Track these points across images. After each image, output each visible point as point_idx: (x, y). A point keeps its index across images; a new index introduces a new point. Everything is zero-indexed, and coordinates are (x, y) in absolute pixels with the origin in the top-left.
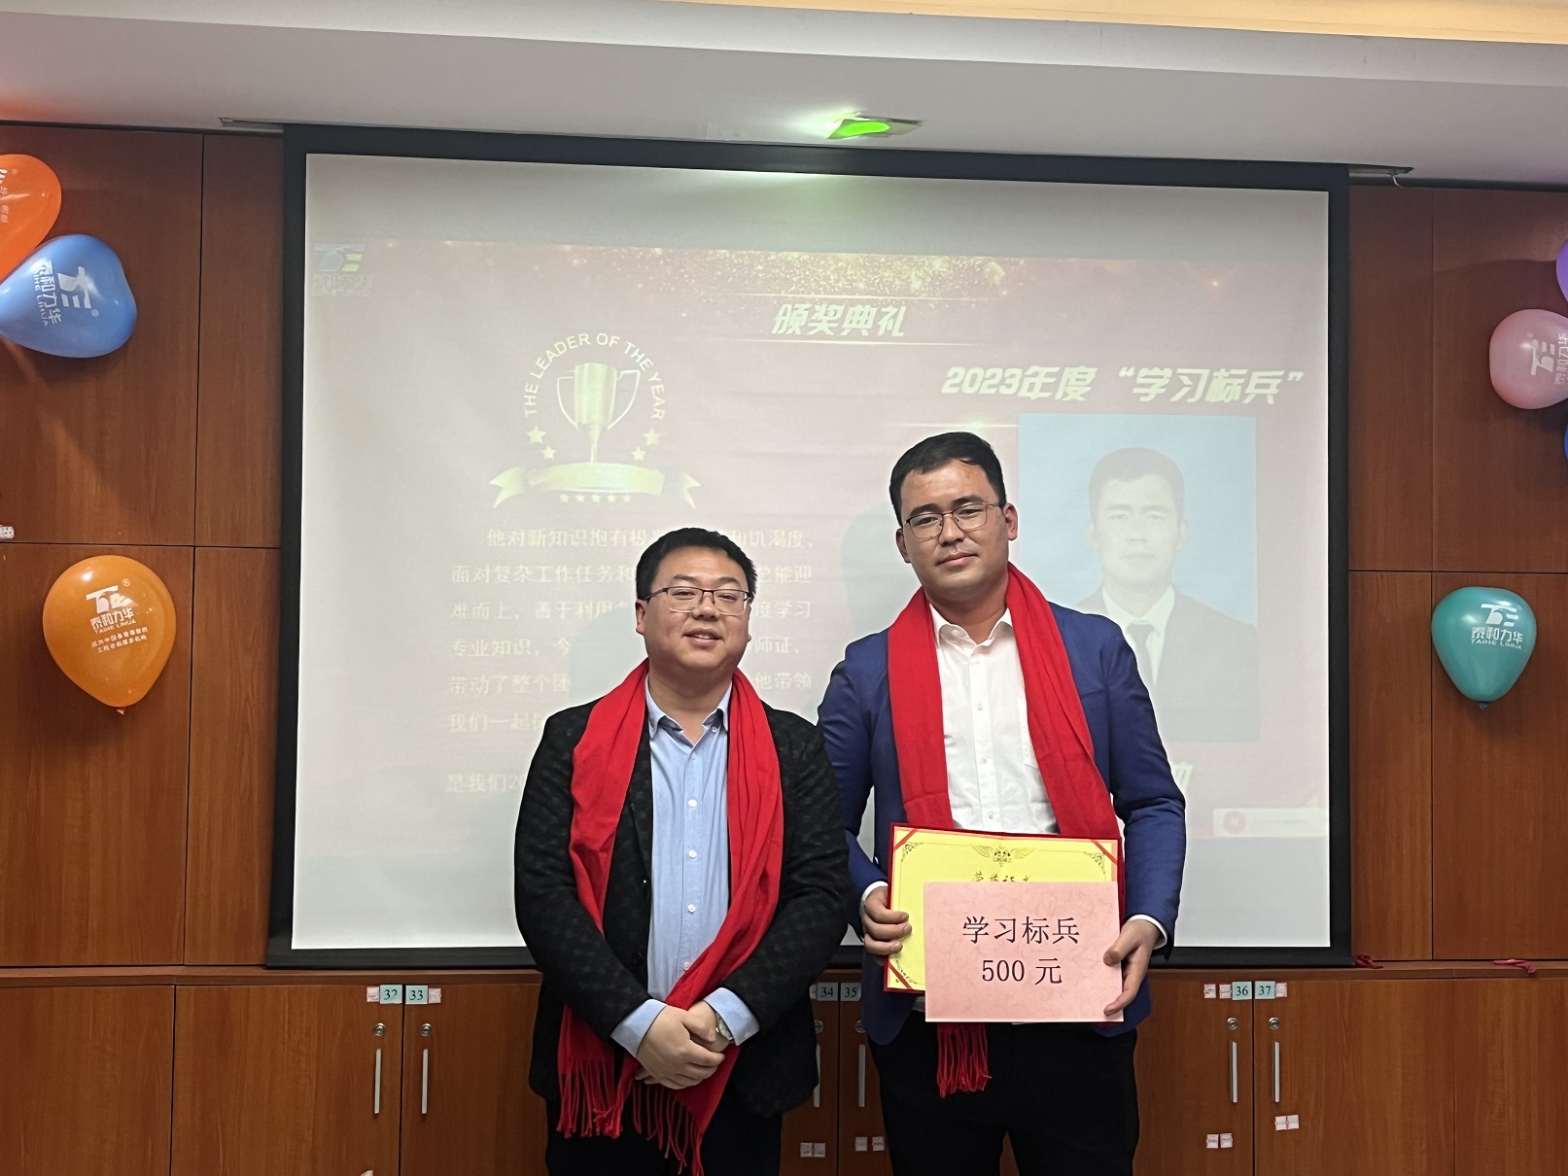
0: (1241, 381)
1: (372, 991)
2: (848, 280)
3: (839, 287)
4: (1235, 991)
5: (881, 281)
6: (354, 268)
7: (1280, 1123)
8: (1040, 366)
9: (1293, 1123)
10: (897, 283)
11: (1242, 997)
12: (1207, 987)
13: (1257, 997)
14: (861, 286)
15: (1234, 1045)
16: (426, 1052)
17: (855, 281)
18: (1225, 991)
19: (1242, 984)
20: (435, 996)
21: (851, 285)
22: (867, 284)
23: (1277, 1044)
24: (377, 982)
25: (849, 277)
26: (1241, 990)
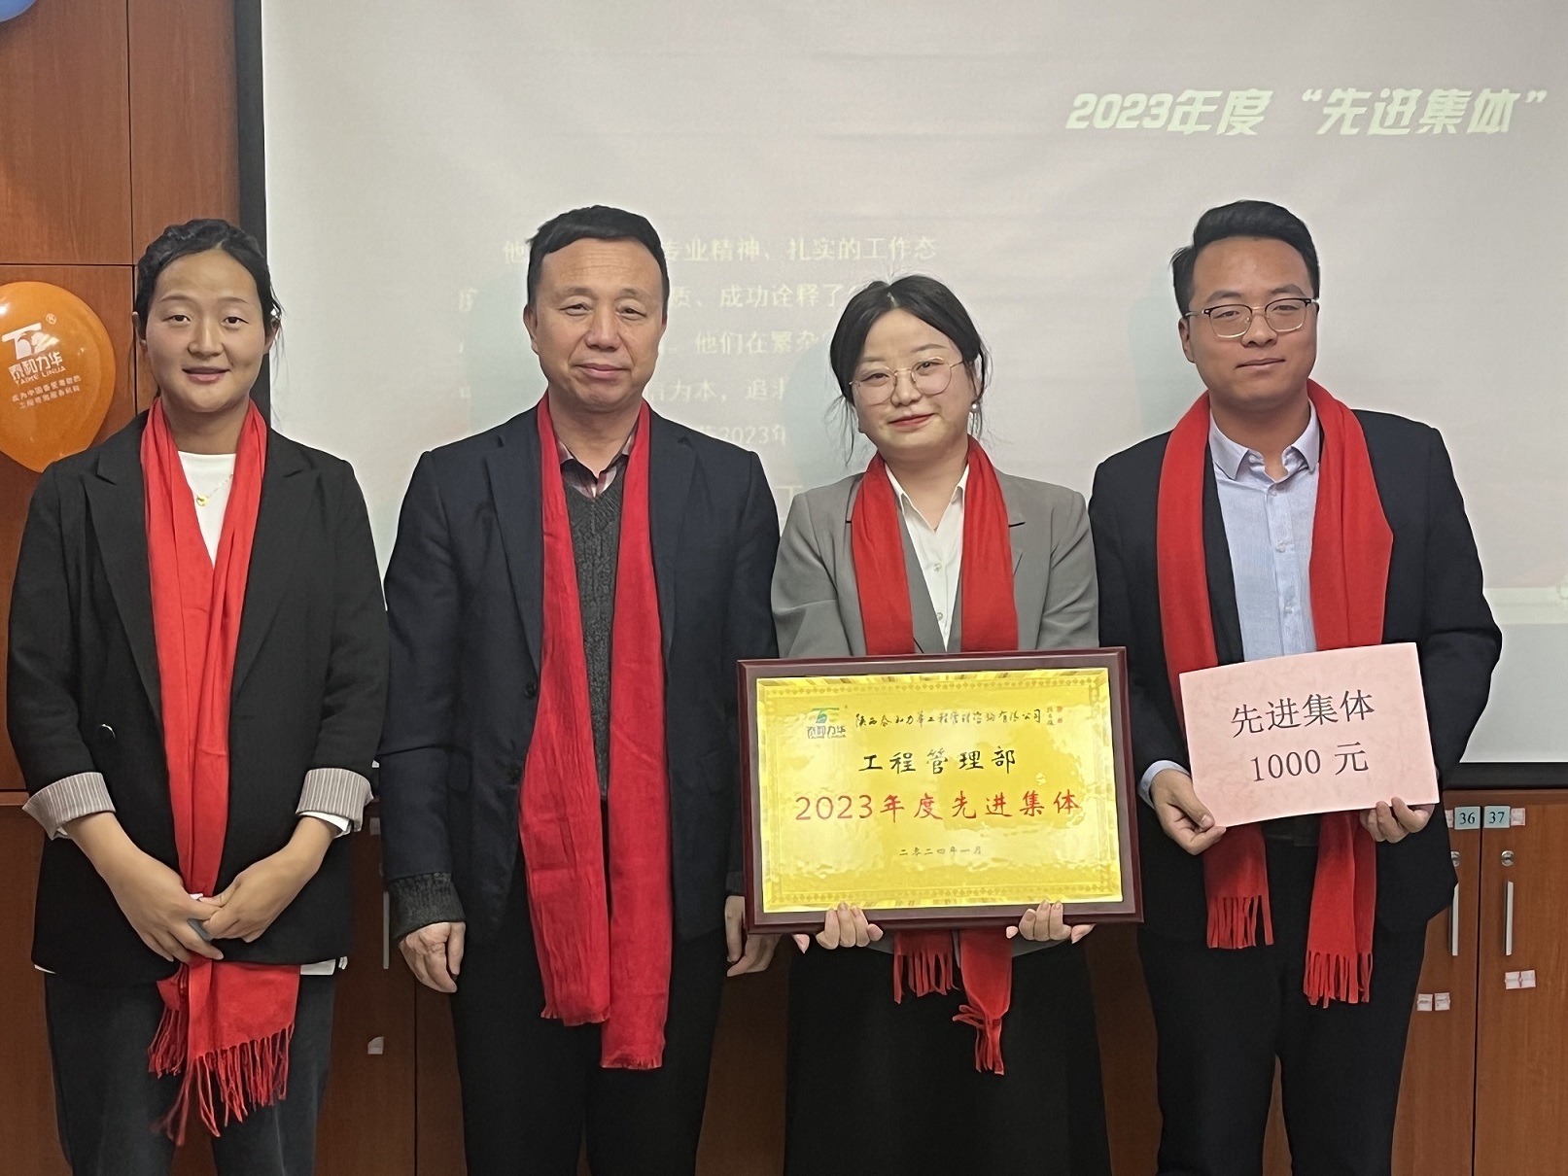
7: (1512, 981)
9: (1528, 979)
19: (1468, 810)
23: (1510, 885)
26: (1467, 818)
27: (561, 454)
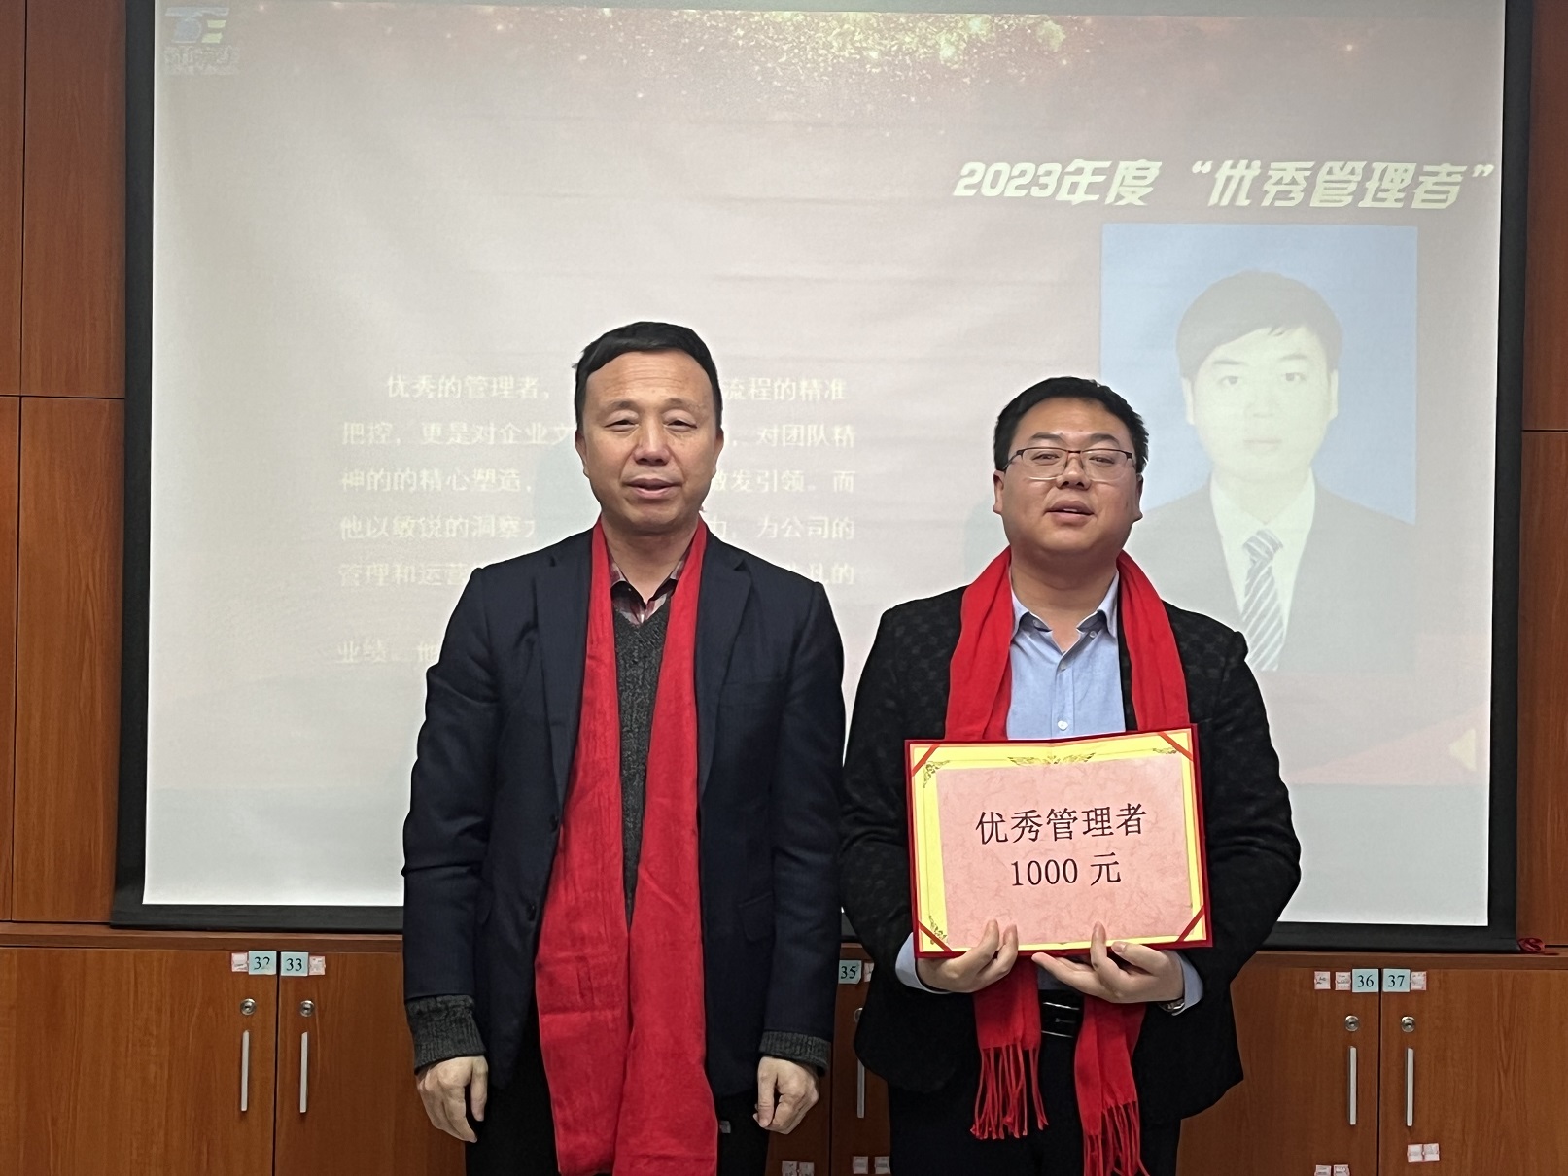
1: (239, 960)
2: (856, 48)
3: (843, 57)
4: (1357, 981)
5: (900, 49)
6: (217, 38)
7: (1415, 1153)
9: (1432, 1153)
10: (921, 51)
11: (1365, 989)
12: (1319, 975)
14: (874, 55)
15: (1353, 1050)
16: (305, 1036)
17: (866, 48)
18: (1343, 981)
19: (1365, 972)
20: (317, 966)
21: (860, 53)
22: (882, 54)
23: (1410, 1052)
24: (244, 948)
25: (858, 44)
26: (1365, 980)
27: (614, 575)
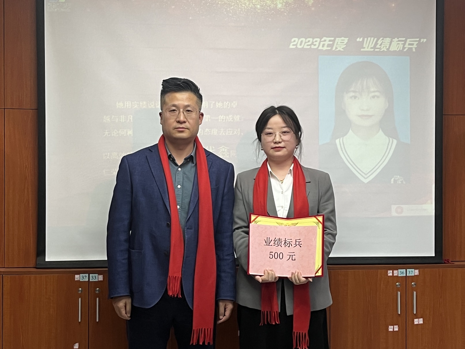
0: (403, 42)
1: (77, 277)
2: (253, 4)
3: (249, 7)
4: (399, 273)
5: (266, 5)
7: (416, 321)
8: (327, 37)
9: (421, 321)
10: (272, 5)
11: (402, 275)
12: (389, 271)
13: (407, 275)
14: (259, 6)
15: (399, 293)
16: (97, 299)
17: (256, 5)
18: (396, 273)
19: (402, 270)
20: (101, 278)
21: (254, 6)
22: (262, 6)
23: (415, 292)
24: (79, 273)
25: (254, 3)
26: (402, 273)
